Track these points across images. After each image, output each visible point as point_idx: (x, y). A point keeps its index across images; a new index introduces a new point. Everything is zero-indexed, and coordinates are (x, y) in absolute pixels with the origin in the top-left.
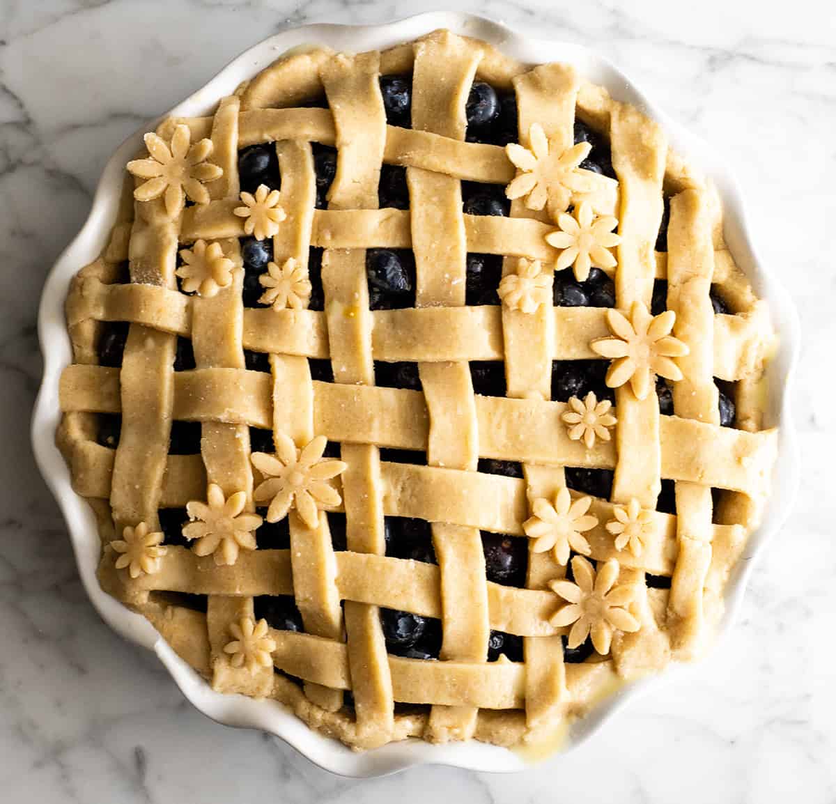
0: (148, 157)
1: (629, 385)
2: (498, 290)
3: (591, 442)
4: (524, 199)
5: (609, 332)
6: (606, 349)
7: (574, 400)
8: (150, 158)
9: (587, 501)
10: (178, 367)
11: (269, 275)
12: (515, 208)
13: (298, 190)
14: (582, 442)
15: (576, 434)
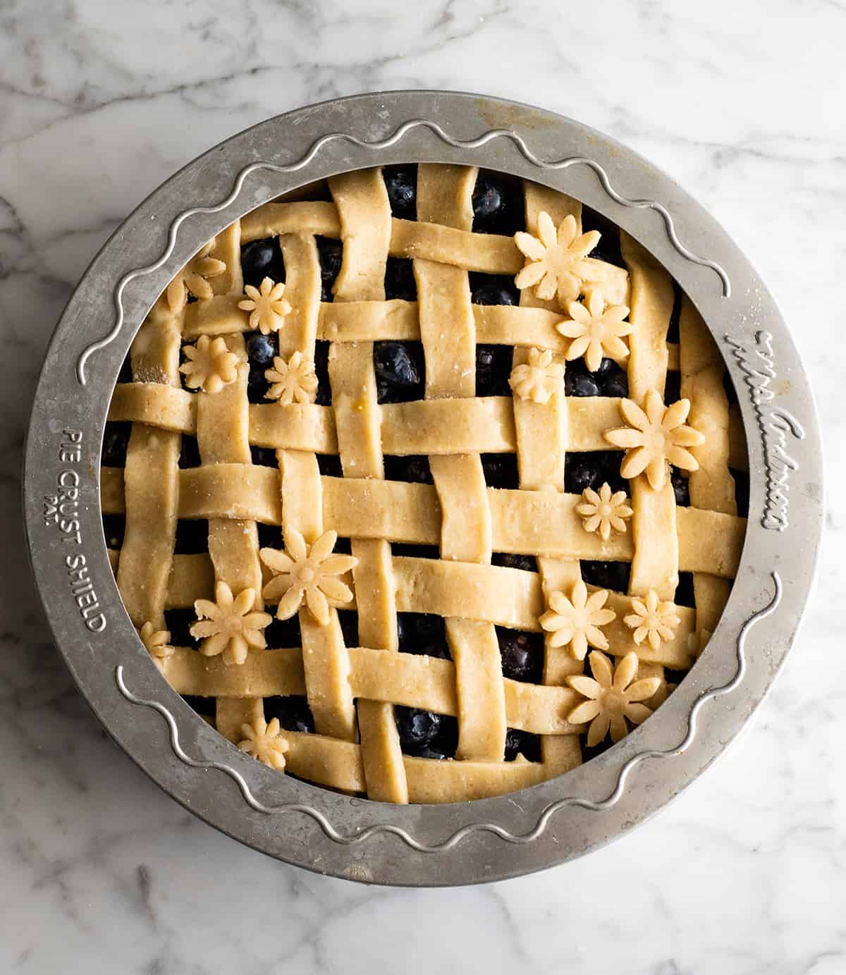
1: (644, 476)
2: (509, 380)
3: (606, 534)
4: (533, 289)
5: (622, 421)
6: (619, 439)
7: (589, 492)
9: (603, 595)
10: (183, 464)
11: (275, 370)
12: (524, 298)
13: (303, 284)
14: (597, 533)
15: (591, 526)
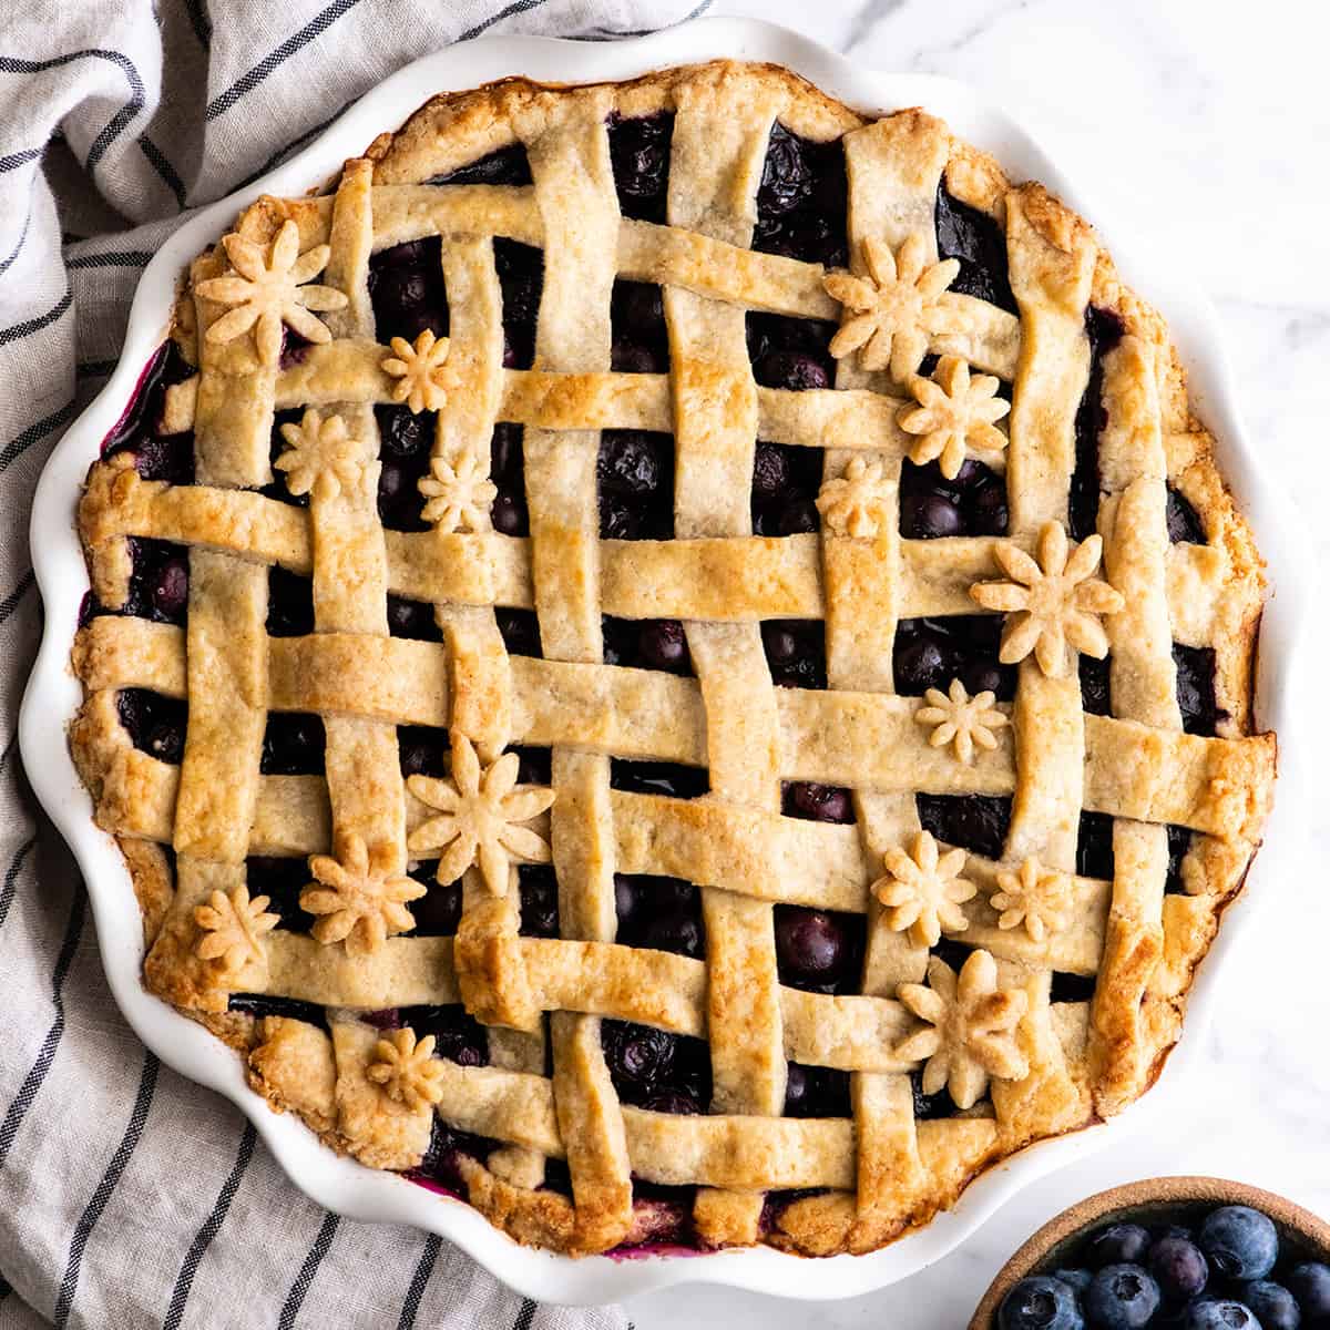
0: (228, 269)
1: (1033, 659)
2: (816, 501)
3: (966, 751)
4: (858, 355)
5: (996, 572)
6: (996, 597)
8: (232, 271)
9: (959, 856)
10: (275, 626)
11: (436, 478)
12: (844, 373)
13: (479, 339)
14: (951, 748)
15: (942, 737)
